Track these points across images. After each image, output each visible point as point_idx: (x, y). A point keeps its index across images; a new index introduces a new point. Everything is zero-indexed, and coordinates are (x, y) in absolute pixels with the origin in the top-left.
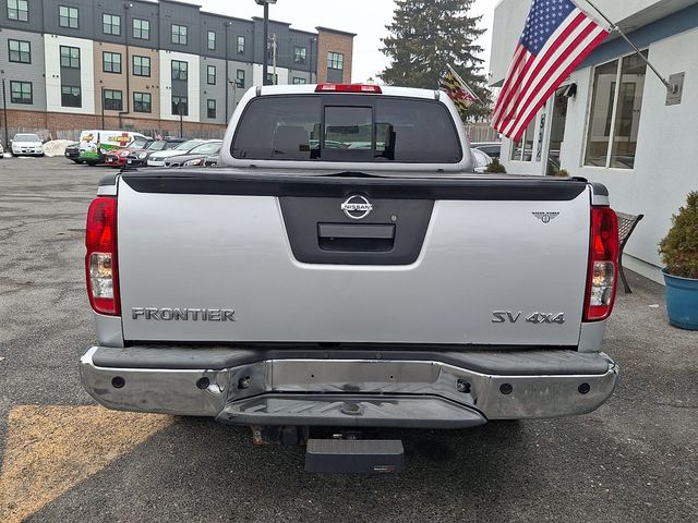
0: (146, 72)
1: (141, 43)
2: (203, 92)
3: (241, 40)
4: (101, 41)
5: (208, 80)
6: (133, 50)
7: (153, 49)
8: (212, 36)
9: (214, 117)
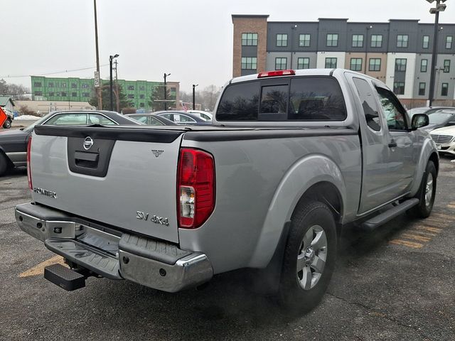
0: (377, 68)
1: (376, 50)
2: (417, 78)
3: (449, 39)
4: (350, 52)
5: (420, 69)
6: (370, 55)
7: (383, 52)
8: (426, 39)
9: (424, 94)
